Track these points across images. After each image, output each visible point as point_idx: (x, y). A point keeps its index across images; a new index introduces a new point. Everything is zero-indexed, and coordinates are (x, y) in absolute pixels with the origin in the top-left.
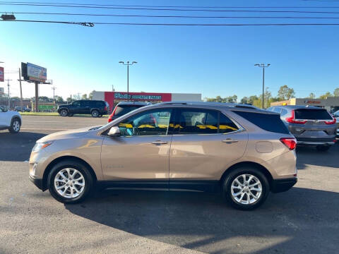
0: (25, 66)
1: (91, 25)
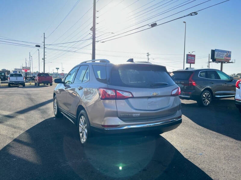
0: (213, 52)
1: (196, 13)
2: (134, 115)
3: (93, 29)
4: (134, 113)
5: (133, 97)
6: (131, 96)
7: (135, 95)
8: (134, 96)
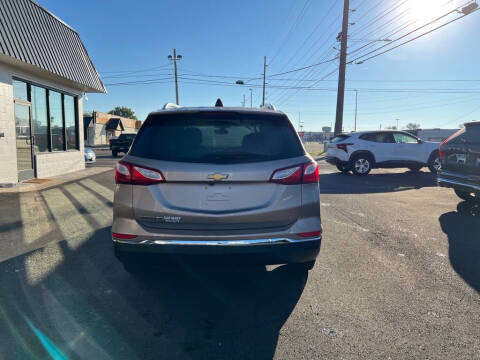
2: (167, 218)
3: (343, 37)
4: (167, 215)
5: (164, 181)
6: (160, 179)
7: (168, 176)
8: (167, 179)
